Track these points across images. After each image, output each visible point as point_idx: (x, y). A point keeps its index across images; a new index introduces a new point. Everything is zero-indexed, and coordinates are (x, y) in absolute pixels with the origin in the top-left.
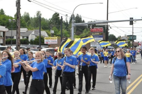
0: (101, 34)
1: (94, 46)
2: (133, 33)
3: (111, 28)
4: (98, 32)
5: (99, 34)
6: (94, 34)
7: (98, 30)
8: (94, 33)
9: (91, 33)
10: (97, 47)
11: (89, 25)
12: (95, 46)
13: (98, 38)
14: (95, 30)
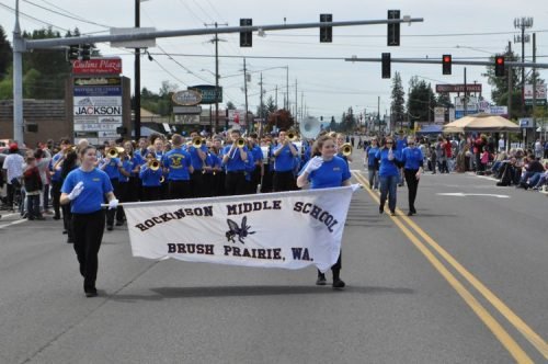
0: (114, 81)
1: (86, 129)
2: (218, 77)
3: (151, 58)
4: (102, 74)
5: (106, 82)
6: (86, 82)
7: (104, 68)
8: (88, 79)
9: (76, 79)
10: (100, 134)
11: (71, 46)
12: (91, 129)
13: (103, 98)
14: (92, 65)
